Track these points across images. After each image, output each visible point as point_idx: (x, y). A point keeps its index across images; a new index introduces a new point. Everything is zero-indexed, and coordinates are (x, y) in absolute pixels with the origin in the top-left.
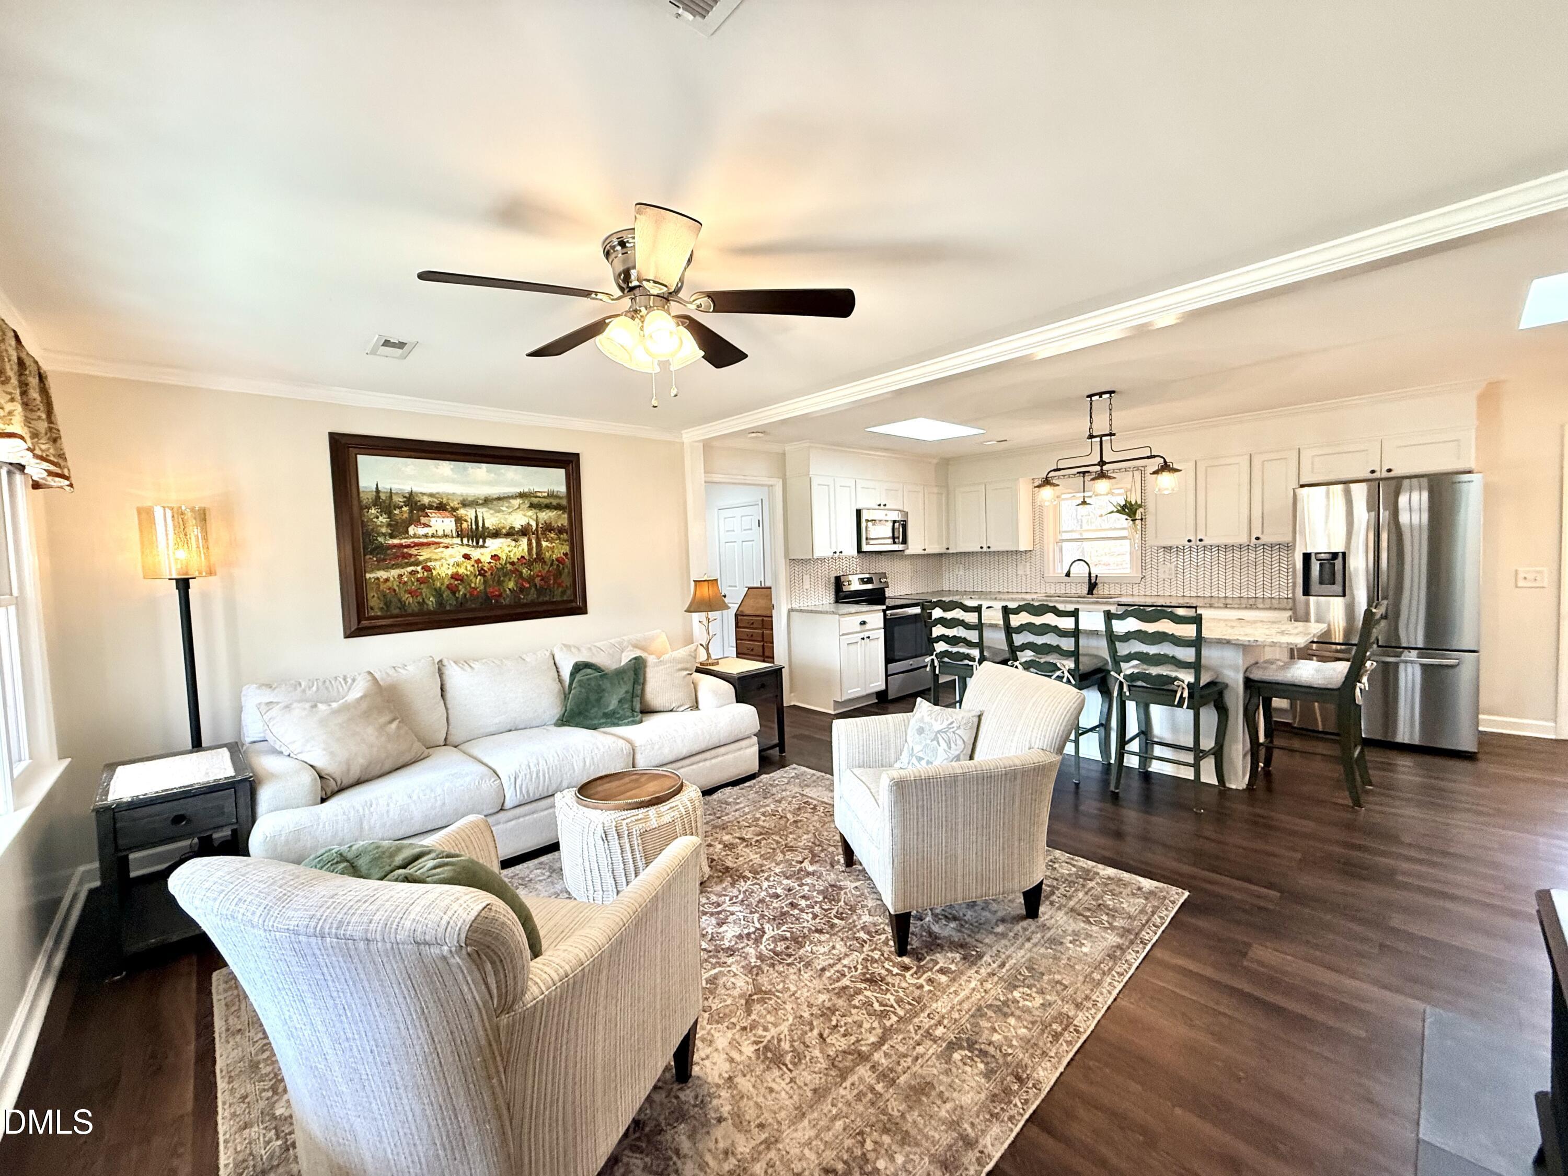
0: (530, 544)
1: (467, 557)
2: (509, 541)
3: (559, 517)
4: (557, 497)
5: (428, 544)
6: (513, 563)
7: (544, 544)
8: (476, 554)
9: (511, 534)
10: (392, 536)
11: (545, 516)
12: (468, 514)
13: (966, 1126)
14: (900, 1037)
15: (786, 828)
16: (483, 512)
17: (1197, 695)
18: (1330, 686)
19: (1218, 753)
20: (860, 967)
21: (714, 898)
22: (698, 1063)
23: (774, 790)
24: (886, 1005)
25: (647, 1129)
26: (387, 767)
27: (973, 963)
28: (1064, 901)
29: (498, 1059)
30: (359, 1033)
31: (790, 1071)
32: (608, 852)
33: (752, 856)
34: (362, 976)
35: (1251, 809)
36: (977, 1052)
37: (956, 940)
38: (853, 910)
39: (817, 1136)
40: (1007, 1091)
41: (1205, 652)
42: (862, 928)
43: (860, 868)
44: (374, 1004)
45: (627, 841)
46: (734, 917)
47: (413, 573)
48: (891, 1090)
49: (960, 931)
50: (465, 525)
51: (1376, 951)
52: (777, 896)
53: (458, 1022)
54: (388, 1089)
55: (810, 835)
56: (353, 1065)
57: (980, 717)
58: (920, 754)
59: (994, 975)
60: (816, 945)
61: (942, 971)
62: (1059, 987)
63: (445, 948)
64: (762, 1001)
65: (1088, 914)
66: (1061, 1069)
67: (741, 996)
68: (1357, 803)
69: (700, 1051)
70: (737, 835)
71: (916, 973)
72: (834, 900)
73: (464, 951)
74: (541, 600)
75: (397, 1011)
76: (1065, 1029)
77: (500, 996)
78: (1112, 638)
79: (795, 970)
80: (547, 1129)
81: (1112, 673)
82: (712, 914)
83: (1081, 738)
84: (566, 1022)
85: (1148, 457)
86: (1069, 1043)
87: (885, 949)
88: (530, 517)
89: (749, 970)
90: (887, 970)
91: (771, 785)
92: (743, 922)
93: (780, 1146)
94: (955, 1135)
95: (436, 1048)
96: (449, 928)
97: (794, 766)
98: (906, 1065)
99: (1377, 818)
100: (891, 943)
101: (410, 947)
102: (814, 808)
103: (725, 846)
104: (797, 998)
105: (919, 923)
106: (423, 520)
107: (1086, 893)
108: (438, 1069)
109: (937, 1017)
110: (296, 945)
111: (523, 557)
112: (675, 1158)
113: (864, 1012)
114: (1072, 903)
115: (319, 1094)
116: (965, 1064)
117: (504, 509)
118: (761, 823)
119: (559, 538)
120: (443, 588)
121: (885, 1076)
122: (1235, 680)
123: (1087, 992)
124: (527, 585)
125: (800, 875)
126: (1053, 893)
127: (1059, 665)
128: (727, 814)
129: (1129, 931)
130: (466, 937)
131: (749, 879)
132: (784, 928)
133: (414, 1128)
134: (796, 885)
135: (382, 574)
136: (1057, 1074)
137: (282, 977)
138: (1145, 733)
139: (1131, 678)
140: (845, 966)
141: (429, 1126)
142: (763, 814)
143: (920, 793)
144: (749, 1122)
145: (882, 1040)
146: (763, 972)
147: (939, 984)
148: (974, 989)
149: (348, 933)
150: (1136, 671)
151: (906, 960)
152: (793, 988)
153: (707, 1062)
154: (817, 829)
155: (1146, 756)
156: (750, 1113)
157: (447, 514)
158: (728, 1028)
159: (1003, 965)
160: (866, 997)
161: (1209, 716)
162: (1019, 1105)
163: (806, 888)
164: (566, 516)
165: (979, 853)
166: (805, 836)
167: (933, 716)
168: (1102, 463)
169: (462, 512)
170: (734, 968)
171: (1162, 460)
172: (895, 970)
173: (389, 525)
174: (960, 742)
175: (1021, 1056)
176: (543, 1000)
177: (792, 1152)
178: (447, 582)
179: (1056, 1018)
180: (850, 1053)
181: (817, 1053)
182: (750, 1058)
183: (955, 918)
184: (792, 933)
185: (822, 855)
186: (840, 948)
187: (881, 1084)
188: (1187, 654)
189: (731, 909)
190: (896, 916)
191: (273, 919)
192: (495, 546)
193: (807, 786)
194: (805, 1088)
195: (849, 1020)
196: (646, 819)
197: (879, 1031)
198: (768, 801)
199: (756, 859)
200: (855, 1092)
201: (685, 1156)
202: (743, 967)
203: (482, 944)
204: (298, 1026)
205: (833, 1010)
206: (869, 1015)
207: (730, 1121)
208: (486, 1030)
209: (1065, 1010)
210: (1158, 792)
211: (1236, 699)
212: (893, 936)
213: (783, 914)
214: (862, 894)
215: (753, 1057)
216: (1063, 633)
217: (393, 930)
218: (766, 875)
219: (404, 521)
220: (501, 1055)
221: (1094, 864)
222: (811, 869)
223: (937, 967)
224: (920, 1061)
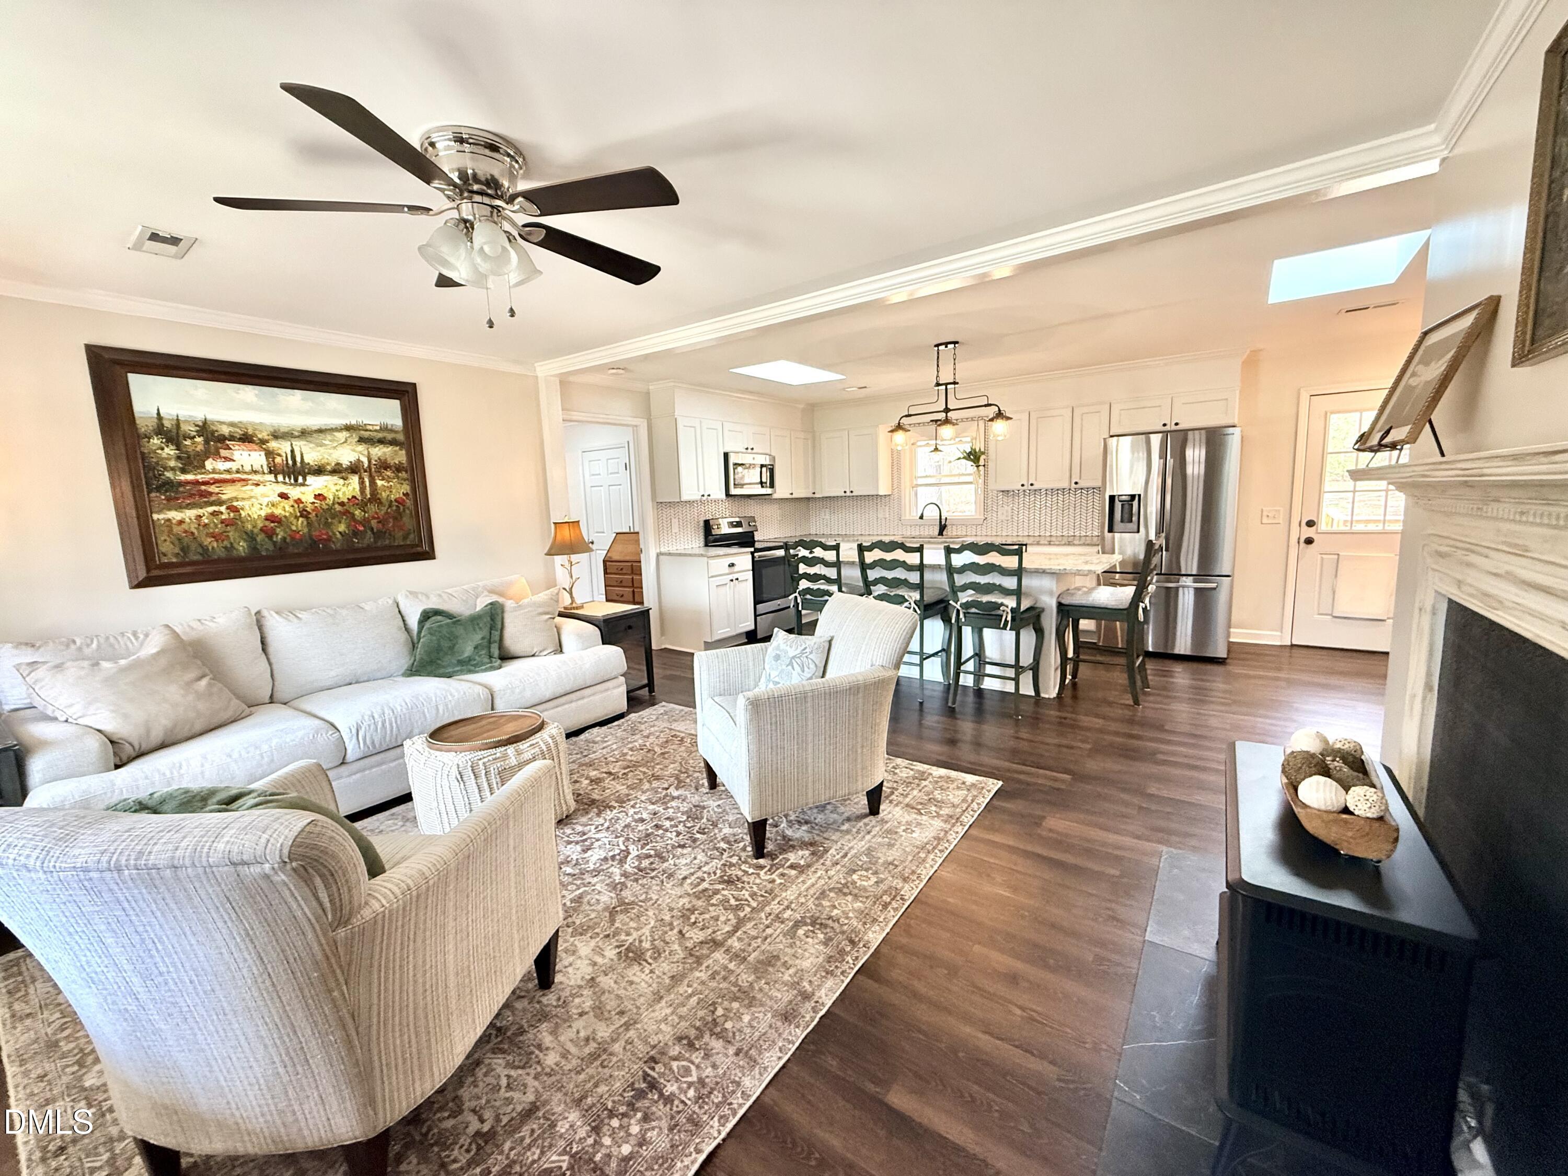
0: (362, 482)
1: (284, 496)
2: (336, 478)
3: (396, 452)
4: (392, 431)
5: (233, 481)
6: (342, 504)
7: (380, 483)
8: (295, 492)
9: (337, 470)
10: (184, 471)
11: (378, 452)
12: (283, 447)
13: (805, 984)
14: (753, 923)
15: (653, 760)
16: (299, 445)
17: (1017, 619)
18: (1121, 607)
19: (1035, 668)
20: (718, 872)
21: (579, 828)
22: (560, 971)
23: (643, 727)
24: (741, 900)
25: (509, 1034)
26: (198, 727)
27: (821, 857)
28: (901, 799)
29: (338, 971)
30: (175, 966)
31: (650, 964)
32: (464, 792)
33: (619, 787)
34: (173, 906)
35: (1058, 714)
36: (818, 926)
37: (807, 839)
38: (715, 825)
39: (672, 1013)
40: (842, 953)
41: (1025, 582)
42: (723, 839)
43: (723, 788)
44: (188, 933)
45: (484, 779)
46: (600, 843)
47: (214, 514)
48: (742, 967)
49: (809, 832)
50: (278, 460)
51: (1135, 812)
52: (642, 820)
53: (289, 940)
54: (215, 1017)
55: (677, 765)
56: (171, 999)
57: (830, 642)
58: (777, 679)
59: (837, 864)
60: (678, 858)
61: (792, 867)
62: (891, 867)
63: (267, 866)
64: (626, 911)
65: (920, 807)
66: (888, 930)
67: (606, 909)
68: (1137, 702)
69: (563, 960)
70: (604, 770)
71: (769, 870)
72: (697, 818)
73: (288, 867)
74: (379, 544)
75: (218, 936)
76: (893, 899)
77: (334, 911)
78: (951, 571)
79: (659, 882)
80: (397, 1034)
81: (951, 602)
82: (577, 843)
83: (925, 662)
84: (412, 933)
85: (985, 406)
86: (896, 909)
87: (743, 855)
88: (360, 453)
89: (614, 886)
90: (744, 871)
91: (640, 722)
92: (608, 846)
93: (639, 1026)
94: (796, 992)
95: (266, 968)
96: (270, 845)
97: (664, 703)
98: (756, 945)
99: (1150, 714)
100: (749, 849)
101: (226, 868)
102: (682, 740)
103: (592, 781)
104: (659, 905)
105: (775, 830)
106: (223, 453)
107: (920, 791)
108: (271, 989)
109: (786, 903)
110: (86, 883)
111: (354, 497)
112: (537, 1052)
113: (721, 908)
114: (907, 800)
115: (132, 1037)
116: (807, 937)
117: (327, 442)
118: (628, 757)
119: (398, 478)
120: (256, 531)
121: (737, 956)
122: (1050, 603)
123: (914, 868)
124: (361, 528)
125: (665, 801)
126: (892, 793)
127: (906, 597)
128: (594, 752)
129: (951, 817)
130: (290, 852)
131: (615, 808)
132: (648, 847)
133: (247, 1051)
134: (661, 809)
135: (175, 515)
136: (884, 935)
137: (72, 920)
138: (979, 655)
139: (966, 606)
140: (705, 872)
141: (266, 1046)
142: (631, 749)
143: (773, 711)
144: (610, 1012)
145: (736, 929)
146: (626, 887)
147: (790, 877)
148: (819, 878)
149: (150, 862)
150: (970, 599)
151: (762, 861)
152: (655, 897)
153: (570, 970)
154: (683, 759)
155: (979, 675)
156: (611, 1004)
157: (256, 447)
158: (591, 937)
159: (845, 855)
160: (724, 895)
161: (1028, 637)
162: (851, 961)
163: (671, 811)
164: (404, 452)
165: (827, 761)
166: (672, 766)
167: (789, 643)
168: (947, 410)
169: (273, 445)
170: (598, 887)
171: (997, 409)
172: (751, 871)
173: (178, 458)
174: (812, 666)
175: (856, 924)
176: (384, 912)
177: (649, 1030)
178: (260, 524)
179: (886, 891)
180: (706, 943)
181: (676, 947)
182: (612, 960)
183: (807, 822)
184: (656, 850)
185: (688, 780)
186: (701, 857)
187: (734, 963)
188: (1010, 583)
189: (597, 836)
190: (753, 823)
191: (54, 859)
192: (316, 484)
193: (675, 721)
194: (665, 977)
195: (707, 916)
196: (505, 757)
197: (734, 921)
198: (636, 737)
199: (623, 790)
200: (710, 972)
201: (547, 1049)
202: (607, 885)
203: (307, 857)
204: (98, 970)
205: (692, 910)
206: (725, 909)
207: (592, 1014)
208: (321, 945)
209: (894, 885)
210: (989, 704)
211: (1050, 622)
212: (751, 843)
213: (648, 835)
214: (724, 811)
215: (615, 958)
216: (910, 568)
217: (204, 855)
218: (632, 803)
219: (198, 454)
220: (341, 967)
221: (929, 767)
222: (676, 794)
223: (788, 864)
224: (768, 940)
